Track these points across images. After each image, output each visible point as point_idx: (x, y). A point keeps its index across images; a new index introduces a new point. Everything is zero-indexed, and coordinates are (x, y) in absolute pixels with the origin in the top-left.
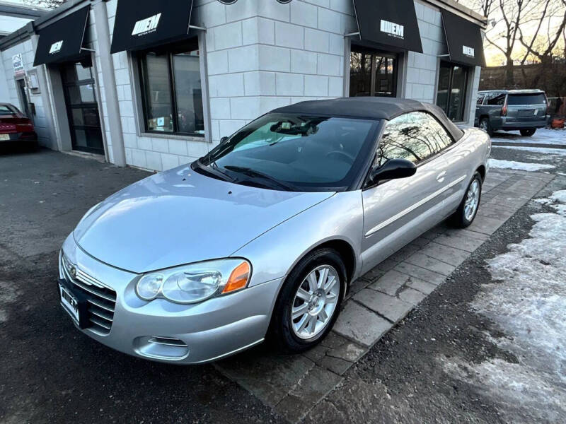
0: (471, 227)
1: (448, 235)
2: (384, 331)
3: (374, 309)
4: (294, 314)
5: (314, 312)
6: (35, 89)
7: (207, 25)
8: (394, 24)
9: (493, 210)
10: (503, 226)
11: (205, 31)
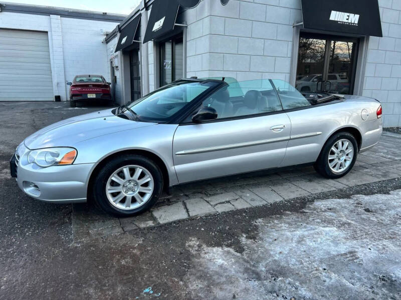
0: (339, 180)
1: (310, 181)
2: (179, 219)
3: (188, 208)
4: (109, 190)
5: (129, 195)
6: (117, 67)
7: (188, 24)
8: (348, 14)
9: (384, 172)
10: (375, 183)
11: (187, 27)
